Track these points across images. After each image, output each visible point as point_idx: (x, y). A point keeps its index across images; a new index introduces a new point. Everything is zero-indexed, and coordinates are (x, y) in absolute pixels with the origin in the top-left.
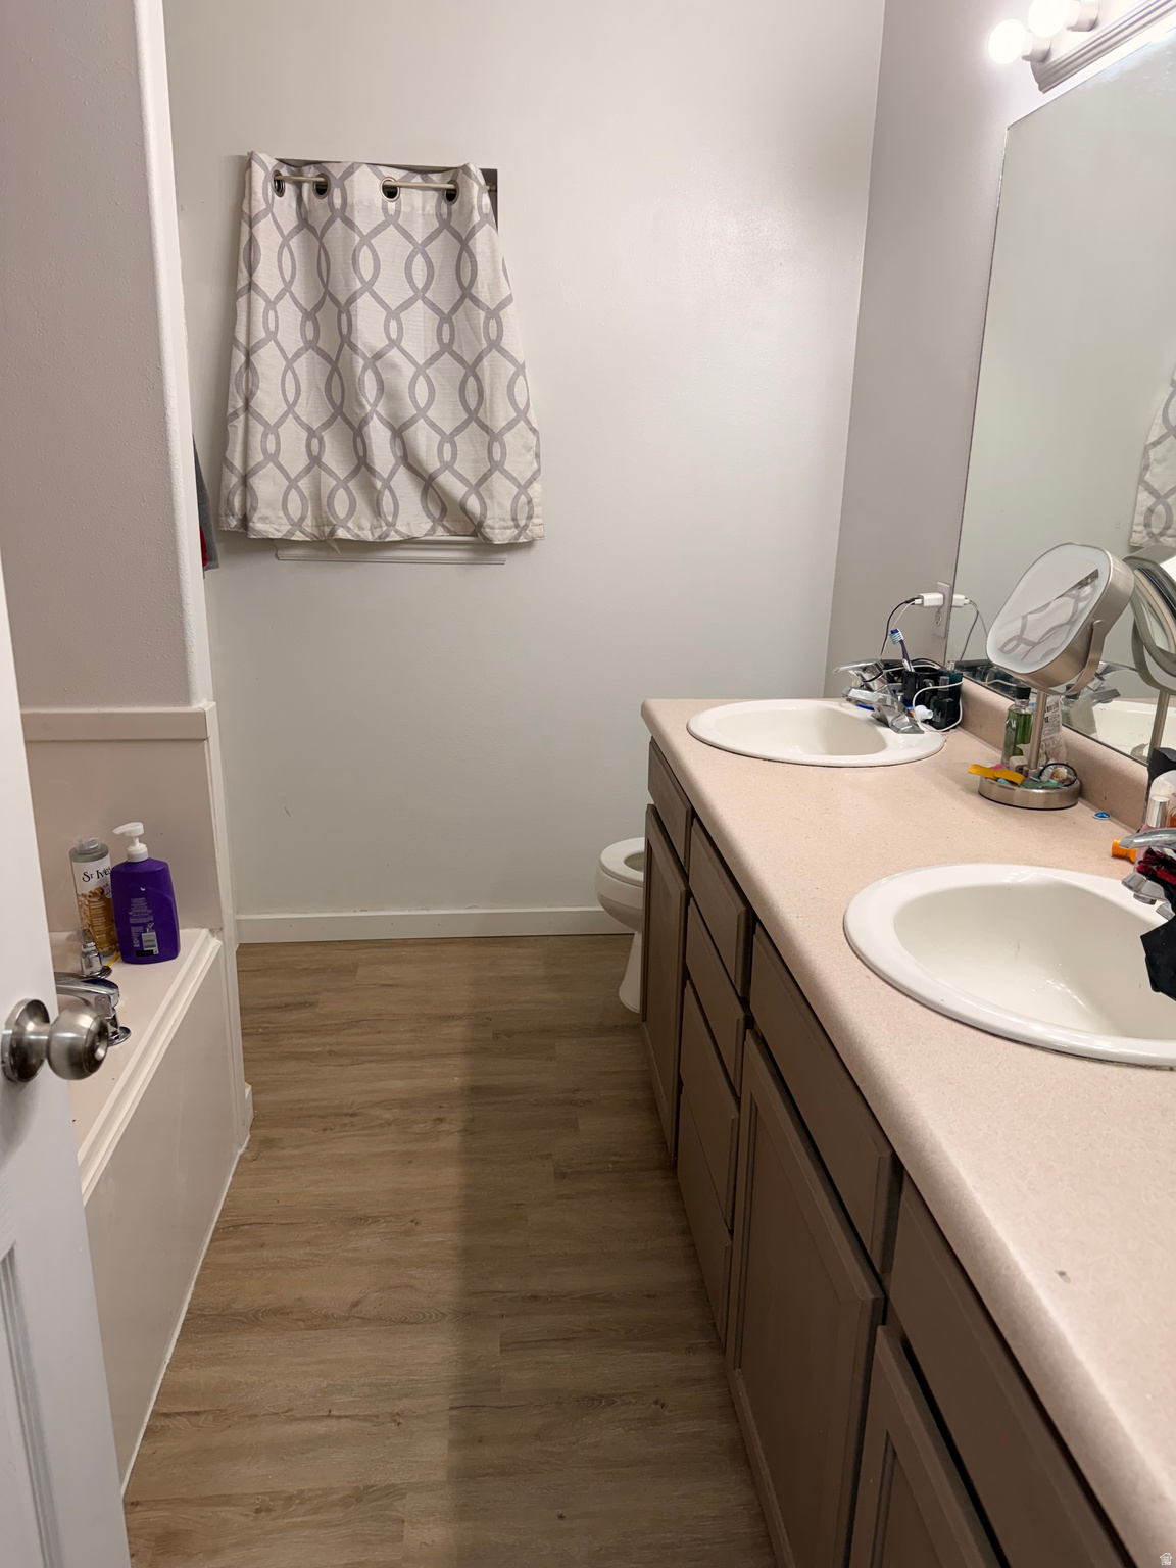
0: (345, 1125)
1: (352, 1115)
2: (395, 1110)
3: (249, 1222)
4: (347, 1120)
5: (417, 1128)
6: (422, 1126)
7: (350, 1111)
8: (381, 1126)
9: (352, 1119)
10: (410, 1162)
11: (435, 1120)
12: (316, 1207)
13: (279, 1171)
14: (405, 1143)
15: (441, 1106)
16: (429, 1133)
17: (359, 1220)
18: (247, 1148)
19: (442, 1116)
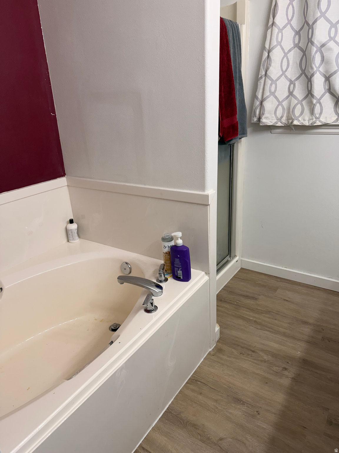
0: (249, 354)
1: (253, 351)
2: (270, 356)
3: (201, 381)
4: (250, 353)
5: (275, 368)
6: (277, 368)
7: (253, 349)
8: (261, 361)
9: (253, 353)
10: (267, 383)
11: (283, 368)
12: (225, 386)
13: (219, 364)
14: (268, 373)
15: (288, 363)
16: (279, 373)
17: (238, 401)
18: (213, 350)
19: (287, 367)
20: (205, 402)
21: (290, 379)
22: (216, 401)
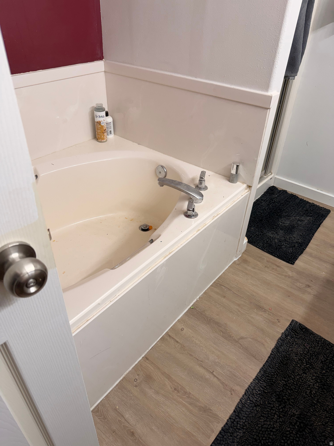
0: (274, 269)
1: (278, 266)
2: (294, 273)
3: (225, 286)
4: (275, 267)
5: (298, 284)
6: (301, 284)
8: (286, 276)
9: (277, 268)
10: (289, 296)
11: (307, 285)
12: (248, 293)
13: (243, 273)
14: (291, 288)
15: (312, 281)
16: (302, 289)
17: (260, 308)
18: (238, 260)
19: (310, 285)
20: (228, 304)
21: (312, 296)
22: (239, 305)
